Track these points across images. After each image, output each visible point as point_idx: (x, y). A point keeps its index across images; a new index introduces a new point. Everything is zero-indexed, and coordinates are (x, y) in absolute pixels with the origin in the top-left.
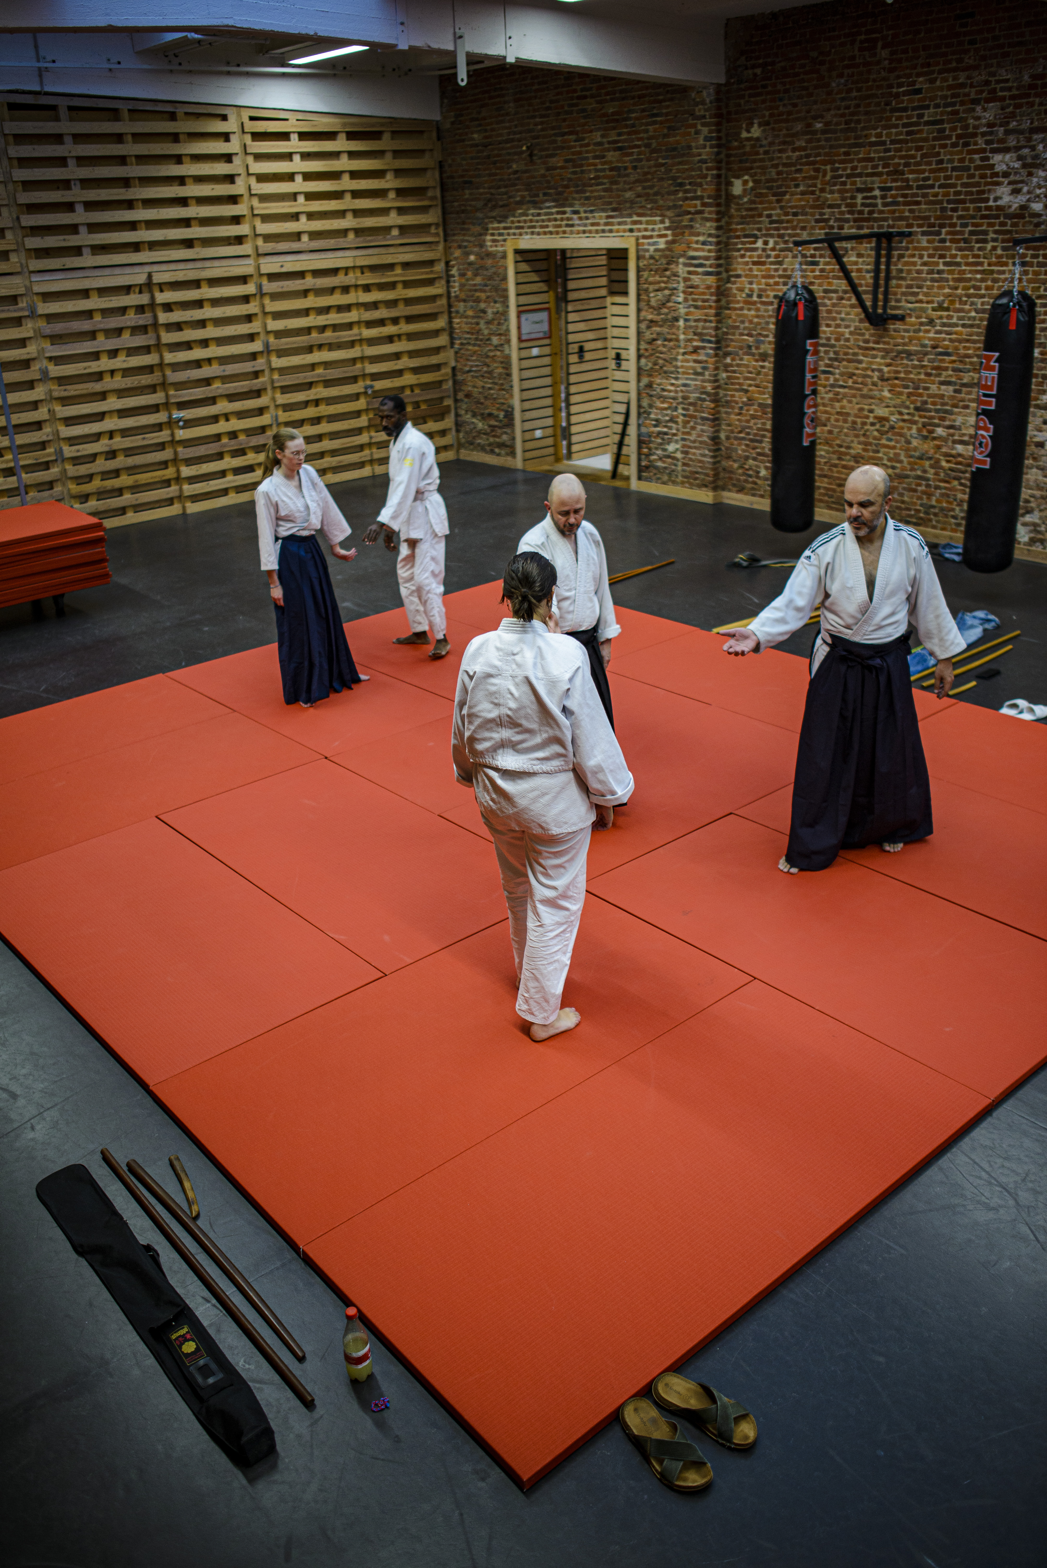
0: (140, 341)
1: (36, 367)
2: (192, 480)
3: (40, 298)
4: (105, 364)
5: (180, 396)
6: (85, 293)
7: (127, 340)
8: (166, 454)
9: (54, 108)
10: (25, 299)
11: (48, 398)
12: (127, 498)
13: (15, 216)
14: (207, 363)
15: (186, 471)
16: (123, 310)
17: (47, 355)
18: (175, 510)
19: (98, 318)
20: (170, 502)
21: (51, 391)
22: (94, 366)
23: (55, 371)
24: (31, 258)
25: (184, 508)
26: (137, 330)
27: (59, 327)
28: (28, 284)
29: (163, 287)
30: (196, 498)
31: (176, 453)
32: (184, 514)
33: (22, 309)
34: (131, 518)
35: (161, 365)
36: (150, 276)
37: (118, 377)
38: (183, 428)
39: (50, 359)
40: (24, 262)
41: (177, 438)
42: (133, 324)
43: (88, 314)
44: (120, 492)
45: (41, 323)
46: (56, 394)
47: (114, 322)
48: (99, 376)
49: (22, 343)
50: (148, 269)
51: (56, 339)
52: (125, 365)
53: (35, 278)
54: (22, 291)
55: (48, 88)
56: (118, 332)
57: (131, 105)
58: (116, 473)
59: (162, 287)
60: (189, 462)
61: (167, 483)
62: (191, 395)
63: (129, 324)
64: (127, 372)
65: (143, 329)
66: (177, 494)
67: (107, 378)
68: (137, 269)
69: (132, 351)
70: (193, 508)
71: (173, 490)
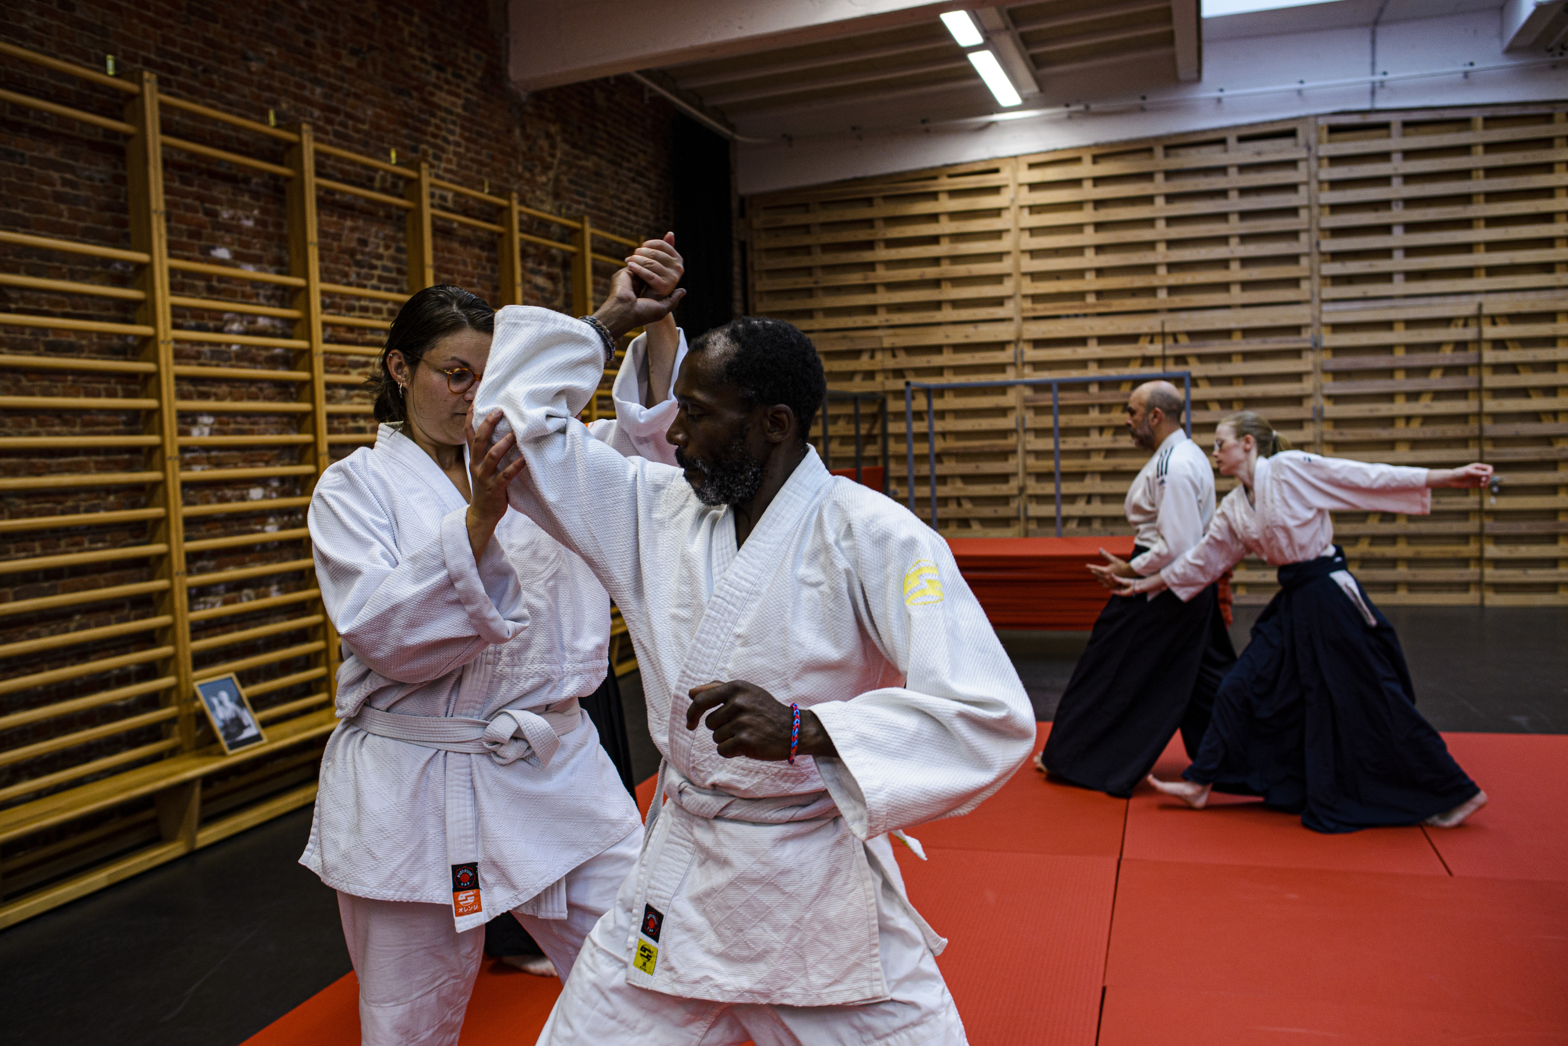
0: (1453, 383)
1: (1309, 404)
2: (1498, 563)
3: (1329, 329)
4: (1401, 407)
5: (1499, 455)
6: (1388, 325)
7: (1436, 381)
8: (1471, 526)
9: (1386, 126)
10: (1310, 331)
11: (1318, 440)
12: (1402, 572)
13: (1314, 241)
14: (1551, 417)
15: (1492, 551)
16: (1436, 346)
17: (1327, 391)
18: (1470, 598)
19: (1400, 353)
20: (1464, 587)
21: (1322, 434)
22: (1384, 409)
23: (1332, 410)
24: (1325, 285)
25: (1482, 598)
26: (1449, 370)
27: (1346, 362)
28: (1316, 313)
29: (1498, 320)
30: (1500, 587)
31: (1482, 526)
32: (1482, 606)
33: (1305, 341)
34: (1403, 597)
35: (1479, 415)
36: (1480, 306)
37: (1415, 425)
38: (1495, 495)
39: (1329, 397)
40: (1316, 290)
41: (1487, 506)
42: (1447, 362)
43: (1388, 349)
44: (1392, 562)
45: (1326, 357)
46: (1328, 437)
47: (1420, 359)
48: (1389, 421)
49: (1297, 377)
50: (1479, 298)
51: (1338, 375)
52: (1427, 411)
53: (1326, 307)
54: (1307, 320)
55: (1380, 105)
56: (1426, 371)
57: (1488, 113)
58: (1392, 539)
59: (1494, 319)
60: (1498, 539)
61: (1464, 562)
62: (1517, 454)
63: (1440, 362)
64: (1427, 419)
65: (1461, 369)
66: (1476, 578)
67: (1400, 424)
68: (1465, 299)
69: (1439, 395)
70: (1493, 600)
71: (1471, 573)
